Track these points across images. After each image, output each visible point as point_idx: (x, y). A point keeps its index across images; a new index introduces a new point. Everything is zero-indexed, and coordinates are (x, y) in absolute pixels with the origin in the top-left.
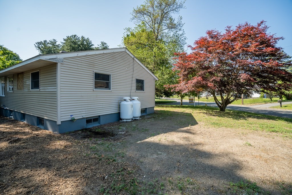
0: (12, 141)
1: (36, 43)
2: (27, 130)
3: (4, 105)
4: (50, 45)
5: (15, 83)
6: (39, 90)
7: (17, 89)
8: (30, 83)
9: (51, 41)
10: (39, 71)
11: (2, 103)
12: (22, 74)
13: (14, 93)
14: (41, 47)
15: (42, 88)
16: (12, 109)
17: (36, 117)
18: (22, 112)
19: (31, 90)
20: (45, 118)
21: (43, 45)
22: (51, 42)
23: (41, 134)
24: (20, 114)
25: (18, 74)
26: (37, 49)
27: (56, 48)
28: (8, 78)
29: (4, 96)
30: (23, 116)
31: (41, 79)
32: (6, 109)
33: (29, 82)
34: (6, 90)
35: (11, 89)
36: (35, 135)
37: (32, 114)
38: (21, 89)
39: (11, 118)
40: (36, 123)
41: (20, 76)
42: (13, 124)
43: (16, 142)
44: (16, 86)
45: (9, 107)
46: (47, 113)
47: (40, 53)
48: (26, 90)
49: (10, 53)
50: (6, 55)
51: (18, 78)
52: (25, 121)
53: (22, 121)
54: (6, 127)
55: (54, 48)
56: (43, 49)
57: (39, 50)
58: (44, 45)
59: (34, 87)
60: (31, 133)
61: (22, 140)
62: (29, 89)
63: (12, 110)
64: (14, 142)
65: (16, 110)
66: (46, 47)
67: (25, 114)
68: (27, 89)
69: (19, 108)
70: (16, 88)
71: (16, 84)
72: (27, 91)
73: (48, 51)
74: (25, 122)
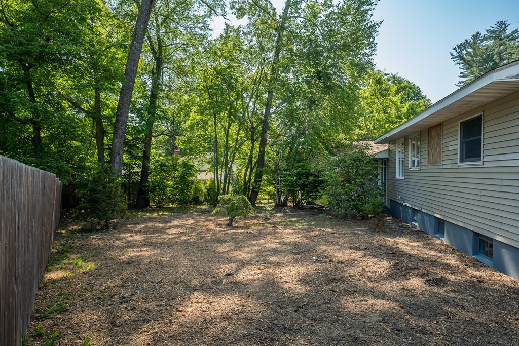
0: (430, 280)
1: (454, 49)
2: (452, 261)
3: (402, 196)
4: (488, 43)
5: (424, 150)
6: (481, 162)
7: (427, 163)
8: (458, 147)
9: (492, 29)
10: (482, 113)
11: (400, 193)
12: (439, 128)
13: (422, 171)
14: (466, 55)
15: (489, 158)
16: (418, 207)
17: (472, 234)
18: (438, 216)
19: (459, 164)
20: (499, 239)
21: (471, 47)
22: (493, 32)
23: (490, 280)
24: (433, 220)
25: (430, 128)
26: (456, 62)
27: (505, 44)
28: (410, 140)
29: (403, 178)
30: (440, 226)
31: (486, 136)
32: (406, 205)
33: (453, 144)
34: (406, 165)
35: (416, 164)
36: (475, 280)
37: (460, 224)
38: (435, 163)
39: (415, 227)
40: (470, 248)
41: (433, 133)
42: (423, 241)
43: (438, 285)
44: (426, 156)
45: (412, 203)
46: (504, 227)
47: (463, 71)
48: (447, 165)
49: (407, 87)
50: (401, 91)
51: (430, 138)
52: (443, 237)
53: (436, 237)
54: (411, 244)
55: (501, 45)
56: (470, 58)
57: (460, 64)
58: (473, 48)
59: (466, 158)
60: (463, 272)
61: (450, 284)
62: (454, 161)
63: (416, 208)
64: (435, 283)
65: (425, 209)
66: (478, 52)
67: (444, 221)
68: (449, 162)
69: (430, 205)
70: (426, 160)
71: (426, 153)
72: (449, 166)
73: (484, 59)
74: (445, 240)
